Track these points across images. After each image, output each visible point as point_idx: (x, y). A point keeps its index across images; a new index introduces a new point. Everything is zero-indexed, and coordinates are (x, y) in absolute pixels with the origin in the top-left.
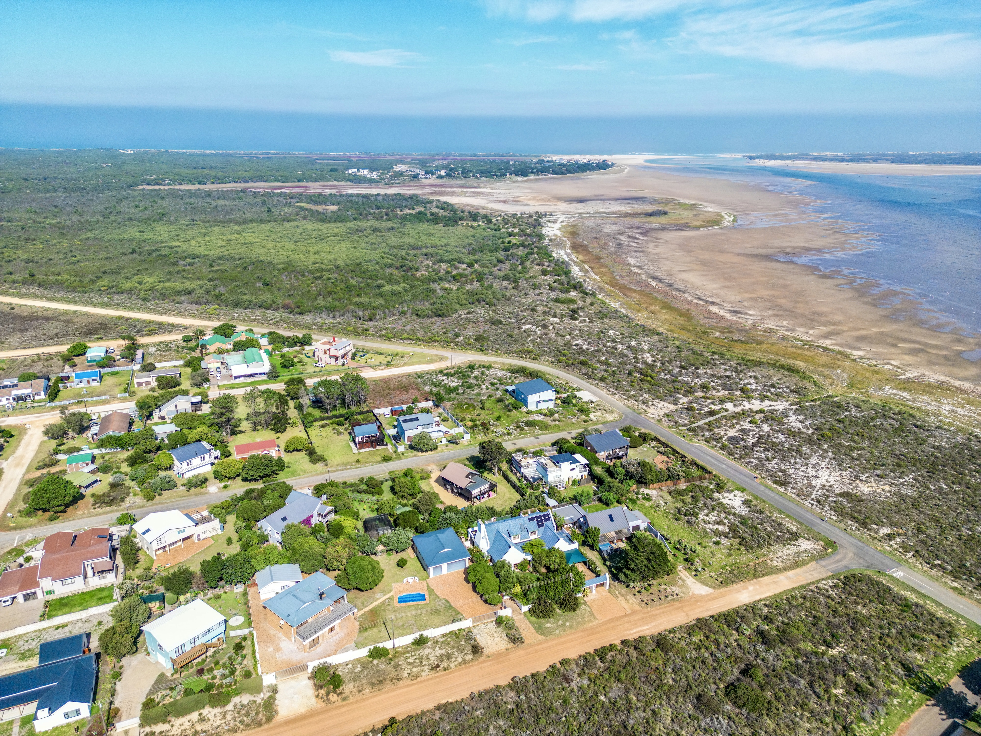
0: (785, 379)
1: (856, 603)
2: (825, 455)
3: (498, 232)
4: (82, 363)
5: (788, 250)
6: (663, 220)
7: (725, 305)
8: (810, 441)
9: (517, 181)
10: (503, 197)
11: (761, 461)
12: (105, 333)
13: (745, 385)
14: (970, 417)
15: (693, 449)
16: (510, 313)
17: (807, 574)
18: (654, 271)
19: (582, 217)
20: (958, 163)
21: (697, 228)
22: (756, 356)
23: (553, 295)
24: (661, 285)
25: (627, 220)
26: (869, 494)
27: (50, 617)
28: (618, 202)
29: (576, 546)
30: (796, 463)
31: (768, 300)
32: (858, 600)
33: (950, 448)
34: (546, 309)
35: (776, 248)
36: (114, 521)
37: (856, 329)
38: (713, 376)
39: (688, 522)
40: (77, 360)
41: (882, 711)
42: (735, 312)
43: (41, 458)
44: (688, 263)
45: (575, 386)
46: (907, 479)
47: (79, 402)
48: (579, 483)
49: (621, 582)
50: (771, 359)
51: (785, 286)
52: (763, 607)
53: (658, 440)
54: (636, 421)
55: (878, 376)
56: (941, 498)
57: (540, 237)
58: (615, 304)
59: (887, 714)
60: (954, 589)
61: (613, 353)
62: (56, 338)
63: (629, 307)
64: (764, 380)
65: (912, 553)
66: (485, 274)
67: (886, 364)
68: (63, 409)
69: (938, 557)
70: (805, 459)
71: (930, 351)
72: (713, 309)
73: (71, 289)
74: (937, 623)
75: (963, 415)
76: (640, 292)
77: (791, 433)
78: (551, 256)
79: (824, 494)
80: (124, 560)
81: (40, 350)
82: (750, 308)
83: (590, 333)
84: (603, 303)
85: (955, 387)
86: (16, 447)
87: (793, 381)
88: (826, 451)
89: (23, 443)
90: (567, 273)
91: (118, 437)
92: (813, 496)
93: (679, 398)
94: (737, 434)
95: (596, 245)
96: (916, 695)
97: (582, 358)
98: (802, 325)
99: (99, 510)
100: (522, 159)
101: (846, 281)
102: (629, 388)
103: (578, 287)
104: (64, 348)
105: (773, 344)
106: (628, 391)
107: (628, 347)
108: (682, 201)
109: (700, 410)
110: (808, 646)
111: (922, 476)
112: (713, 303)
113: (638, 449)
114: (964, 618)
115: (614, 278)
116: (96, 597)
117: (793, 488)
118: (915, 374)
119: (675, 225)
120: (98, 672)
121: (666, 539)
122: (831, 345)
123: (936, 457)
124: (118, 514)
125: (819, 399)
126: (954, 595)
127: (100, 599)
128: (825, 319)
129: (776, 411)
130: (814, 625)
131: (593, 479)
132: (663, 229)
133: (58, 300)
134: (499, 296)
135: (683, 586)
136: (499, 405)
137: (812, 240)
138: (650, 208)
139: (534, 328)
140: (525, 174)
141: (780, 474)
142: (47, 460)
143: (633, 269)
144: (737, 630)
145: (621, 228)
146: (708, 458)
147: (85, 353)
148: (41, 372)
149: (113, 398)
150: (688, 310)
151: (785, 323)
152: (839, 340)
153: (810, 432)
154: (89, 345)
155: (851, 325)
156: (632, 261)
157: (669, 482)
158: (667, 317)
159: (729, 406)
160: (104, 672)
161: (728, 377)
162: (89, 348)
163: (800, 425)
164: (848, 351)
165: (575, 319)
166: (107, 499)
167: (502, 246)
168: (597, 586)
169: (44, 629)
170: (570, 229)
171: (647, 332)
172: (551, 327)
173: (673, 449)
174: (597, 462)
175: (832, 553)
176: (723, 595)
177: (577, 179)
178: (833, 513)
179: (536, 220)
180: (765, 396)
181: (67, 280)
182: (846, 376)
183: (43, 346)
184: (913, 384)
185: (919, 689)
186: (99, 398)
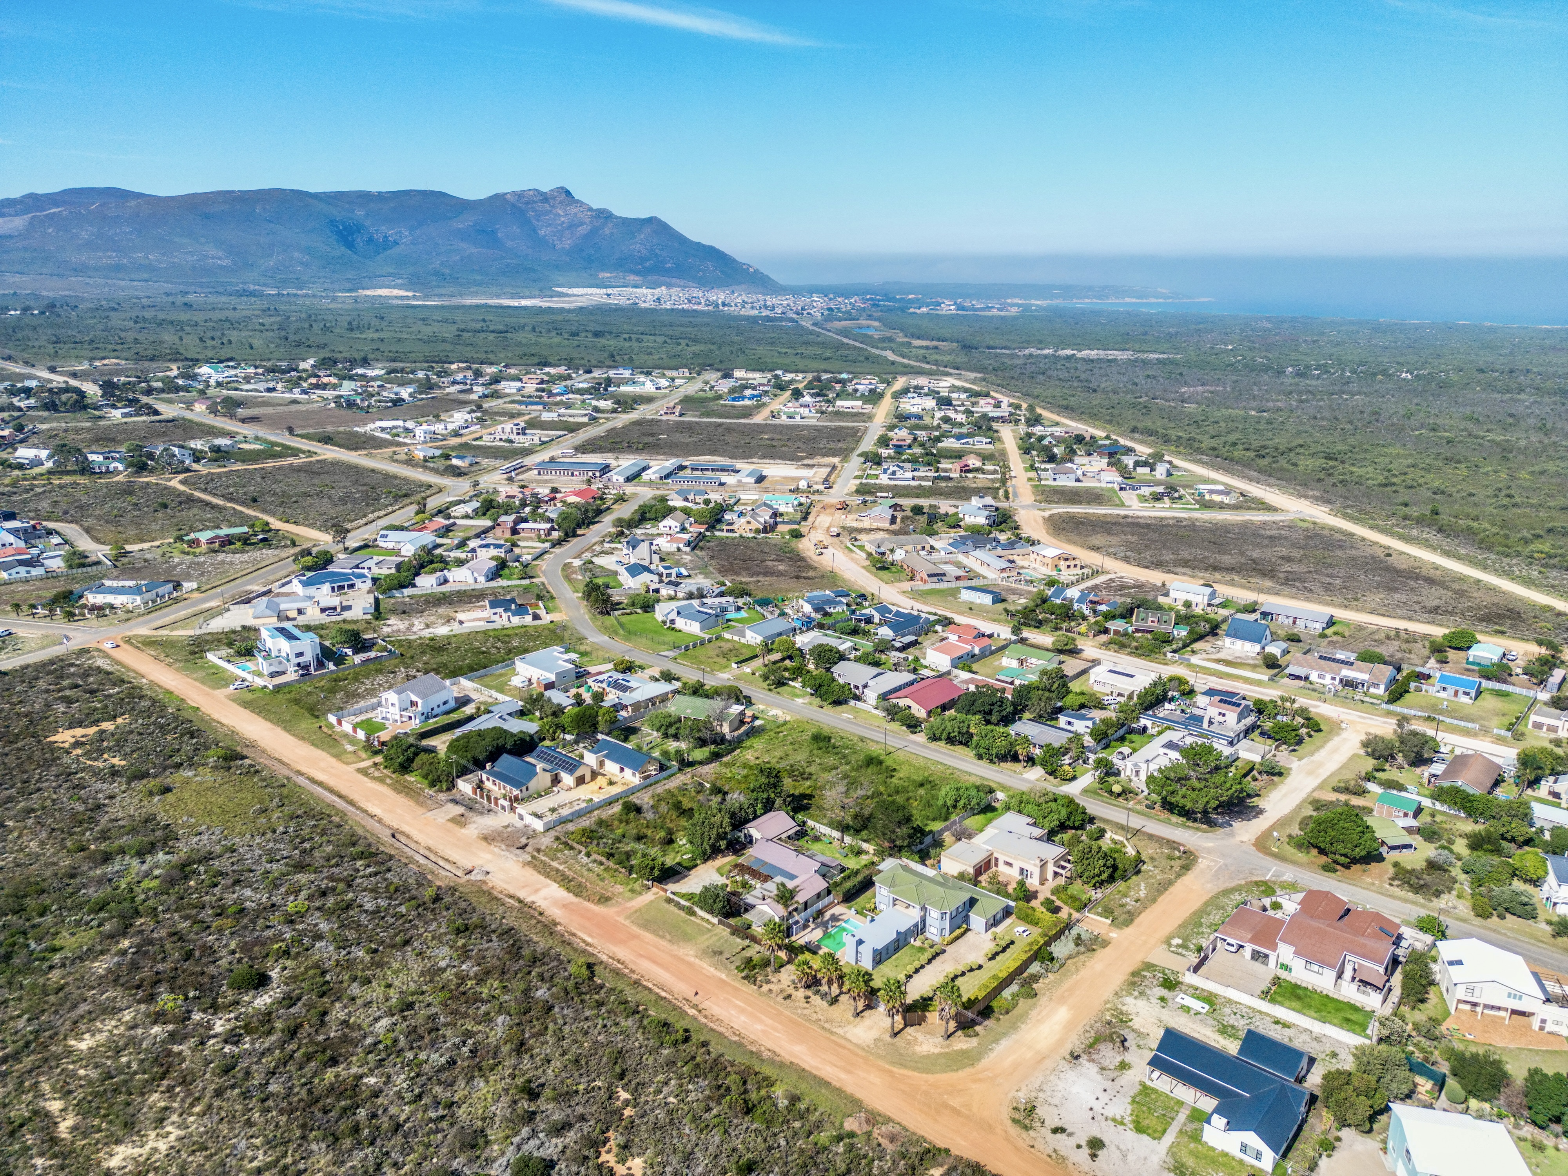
4: (1457, 662)
12: (1513, 626)
27: (1273, 1001)
36: (1413, 919)
40: (1452, 654)
43: (1345, 778)
47: (1429, 718)
62: (1433, 613)
68: (1403, 720)
73: (1484, 544)
80: (1404, 986)
81: (1402, 624)
86: (1318, 748)
89: (1330, 746)
91: (1468, 795)
99: (1397, 891)
104: (1438, 632)
116: (1343, 1014)
120: (1304, 1121)
124: (1423, 913)
127: (1348, 1020)
133: (1459, 558)
142: (1352, 783)
147: (1469, 648)
148: (1392, 656)
149: (1485, 731)
154: (1479, 637)
160: (1312, 1128)
162: (1478, 642)
166: (1414, 881)
169: (1260, 1012)
181: (1485, 530)
183: (1410, 619)
186: (1463, 724)
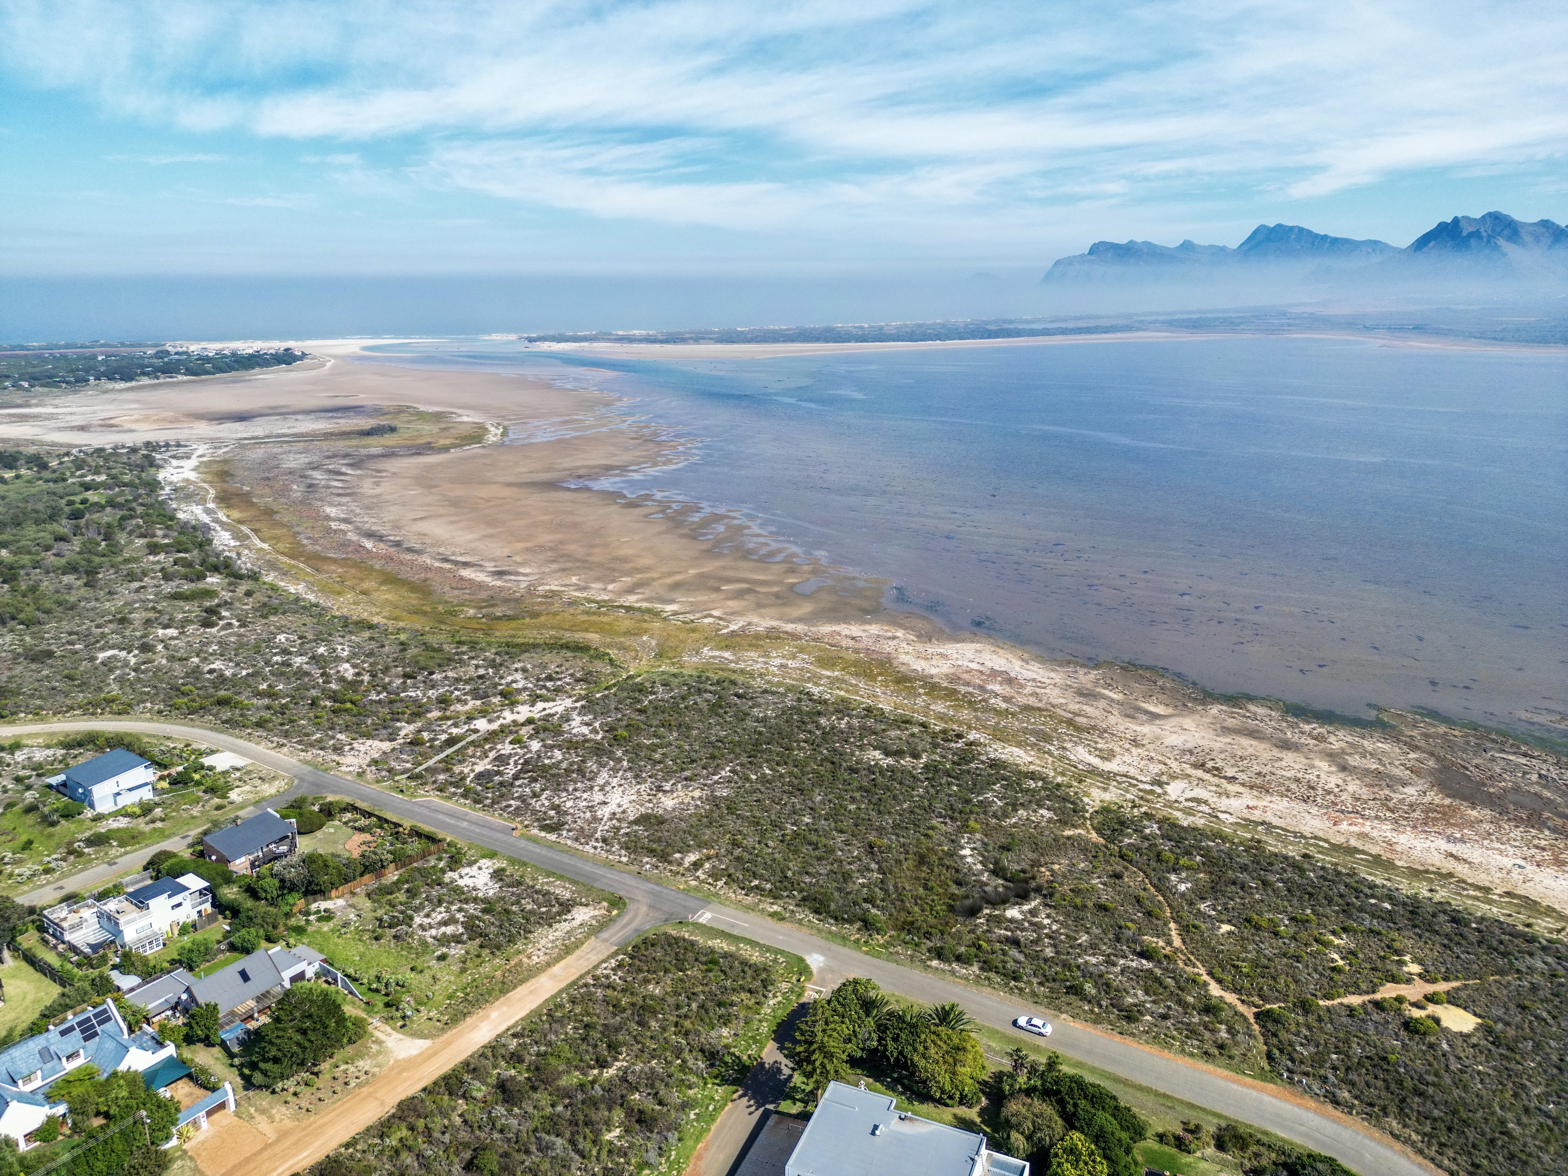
0: (567, 665)
1: (646, 981)
2: (618, 766)
3: (61, 484)
5: (582, 472)
6: (389, 440)
7: (486, 564)
8: (598, 751)
9: (113, 390)
10: (79, 421)
11: (524, 801)
13: (508, 685)
14: (802, 670)
15: (416, 809)
16: (70, 634)
17: (582, 961)
18: (370, 523)
19: (241, 444)
20: (793, 341)
21: (446, 449)
22: (529, 635)
23: (168, 588)
24: (382, 545)
25: (325, 445)
26: (674, 810)
28: (312, 416)
29: (170, 1050)
30: (575, 790)
31: (551, 549)
32: (650, 976)
33: (775, 718)
34: (152, 615)
35: (565, 470)
37: (670, 574)
38: (458, 680)
39: (395, 937)
41: (673, 1136)
42: (500, 574)
44: (429, 505)
45: (203, 747)
46: (723, 773)
48: (194, 926)
49: (260, 1087)
50: (551, 638)
51: (576, 525)
52: (509, 1041)
53: (354, 808)
54: (317, 785)
55: (695, 636)
56: (763, 789)
57: (154, 486)
58: (295, 588)
59: (680, 1140)
60: (773, 915)
61: (283, 674)
63: (324, 590)
64: (537, 671)
65: (724, 880)
66: (23, 567)
67: (705, 617)
69: (755, 875)
70: (589, 780)
71: (758, 589)
72: (466, 573)
74: (749, 972)
75: (795, 669)
76: (343, 562)
77: (572, 745)
78: (172, 518)
79: (614, 827)
82: (523, 564)
83: (241, 645)
84: (274, 588)
85: (787, 633)
87: (578, 665)
88: (619, 760)
90: (204, 544)
92: (598, 835)
93: (400, 729)
94: (489, 767)
95: (267, 490)
96: (720, 1092)
97: (222, 693)
98: (598, 579)
100: (123, 351)
101: (658, 509)
102: (311, 729)
103: (224, 567)
105: (556, 614)
106: (307, 735)
107: (313, 658)
108: (422, 408)
109: (432, 740)
110: (574, 1078)
111: (742, 765)
112: (466, 564)
113: (319, 834)
114: (782, 952)
115: (299, 543)
117: (569, 831)
118: (741, 624)
119: (408, 447)
121: (355, 980)
122: (637, 602)
123: (760, 733)
125: (614, 685)
126: (771, 923)
128: (630, 565)
129: (552, 715)
130: (583, 1040)
131: (222, 912)
132: (389, 454)
134: (48, 605)
135: (379, 1052)
136: (31, 819)
137: (616, 455)
138: (366, 423)
139: (123, 654)
140: (127, 376)
141: (552, 813)
143: (334, 525)
144: (464, 1096)
145: (315, 458)
146: (441, 817)
150: (426, 580)
151: (574, 579)
152: (647, 592)
153: (599, 737)
155: (664, 569)
156: (332, 511)
157: (367, 877)
158: (389, 596)
159: (482, 725)
161: (481, 677)
163: (585, 730)
164: (658, 606)
165: (211, 625)
167: (67, 509)
168: (209, 1114)
170: (216, 467)
171: (351, 627)
172: (160, 647)
173: (380, 818)
174: (228, 879)
175: (618, 915)
176: (449, 1043)
177: (236, 382)
178: (623, 852)
179: (146, 457)
180: (538, 696)
182: (654, 643)
184: (738, 639)
185: (725, 1081)
